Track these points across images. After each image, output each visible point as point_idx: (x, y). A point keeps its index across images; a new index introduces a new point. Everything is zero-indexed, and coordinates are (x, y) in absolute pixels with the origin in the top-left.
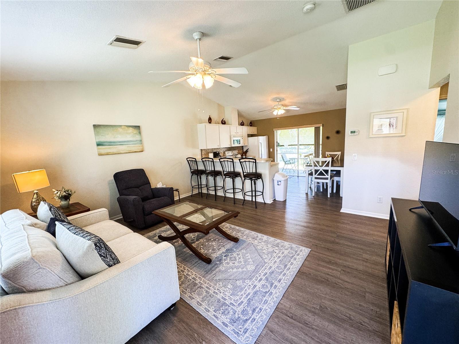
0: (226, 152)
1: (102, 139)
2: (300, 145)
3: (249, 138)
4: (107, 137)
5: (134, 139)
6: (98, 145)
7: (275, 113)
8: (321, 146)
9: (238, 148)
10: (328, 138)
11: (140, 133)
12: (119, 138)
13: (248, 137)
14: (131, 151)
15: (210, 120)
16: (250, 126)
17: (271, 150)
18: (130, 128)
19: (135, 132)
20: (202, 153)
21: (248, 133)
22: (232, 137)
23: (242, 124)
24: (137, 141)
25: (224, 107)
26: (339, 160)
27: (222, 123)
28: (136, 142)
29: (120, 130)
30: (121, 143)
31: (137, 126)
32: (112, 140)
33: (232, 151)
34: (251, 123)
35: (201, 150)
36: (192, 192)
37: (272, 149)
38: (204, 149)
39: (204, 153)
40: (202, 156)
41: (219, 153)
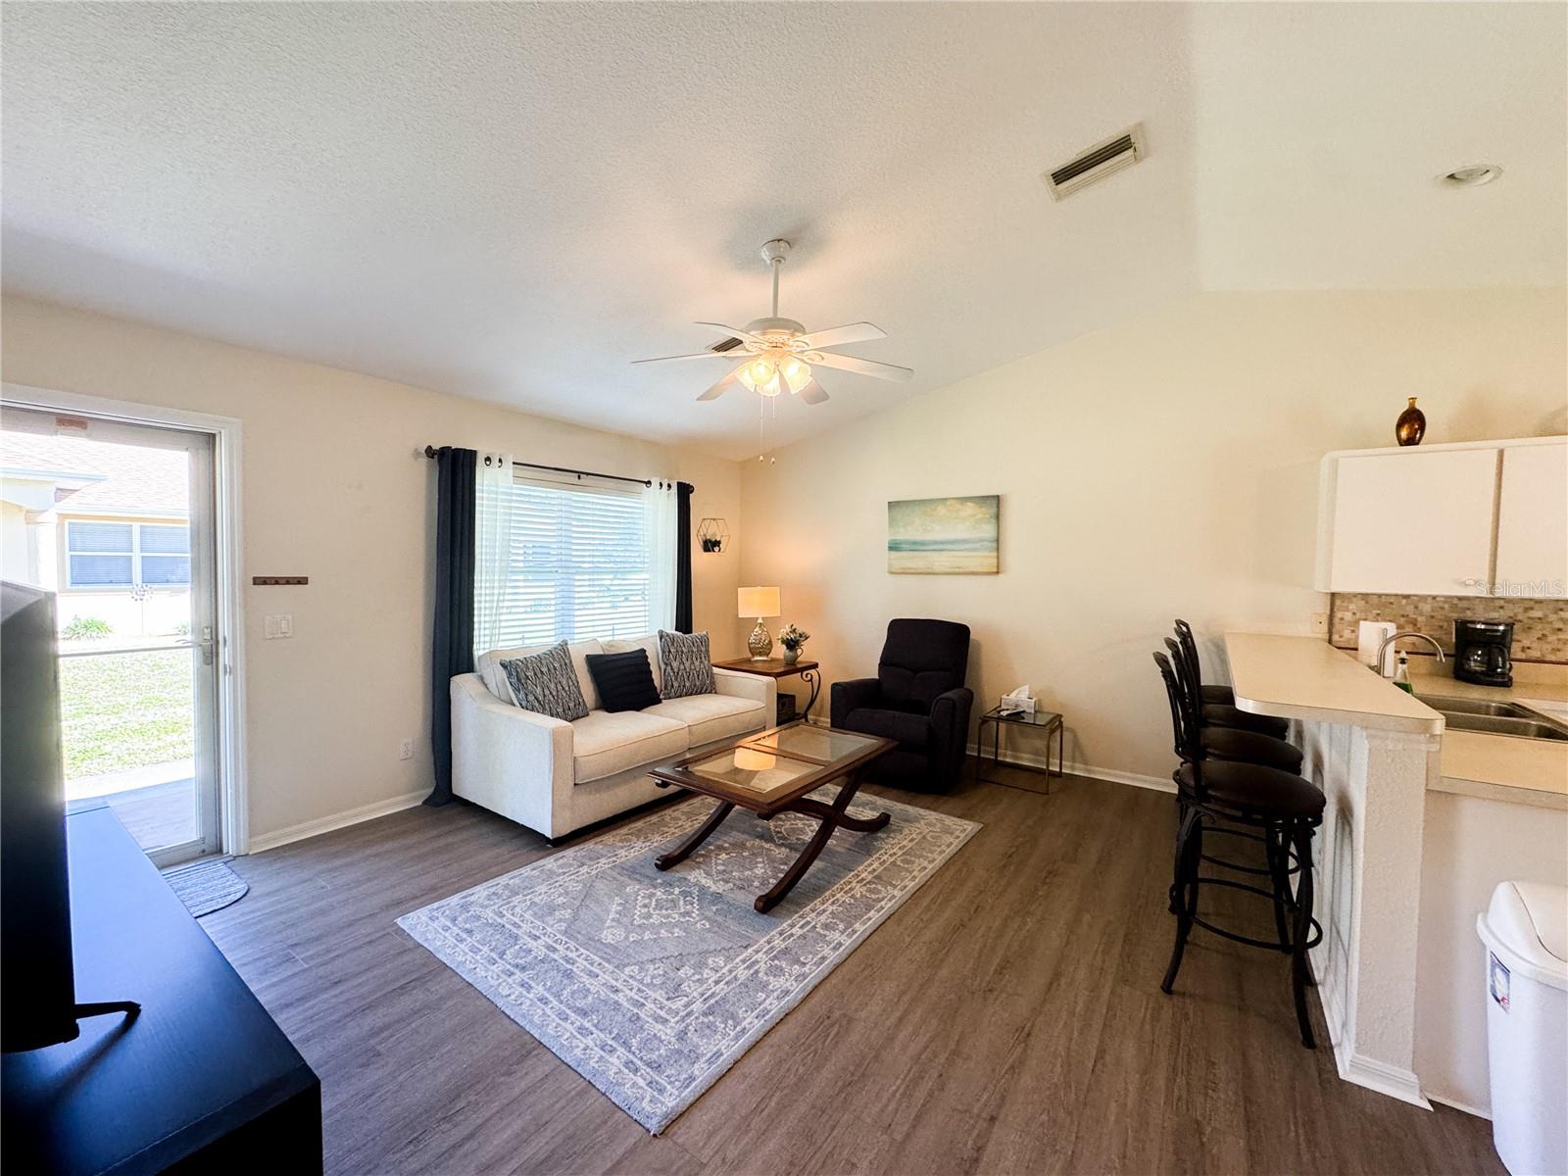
1: (902, 535)
4: (912, 529)
5: (974, 535)
6: (894, 547)
11: (998, 517)
12: (937, 533)
14: (962, 570)
15: (1412, 426)
18: (969, 504)
19: (980, 516)
24: (981, 540)
28: (978, 545)
29: (941, 510)
30: (939, 546)
31: (988, 497)
32: (918, 536)
35: (1333, 595)
38: (1365, 596)
39: (1354, 614)
40: (1334, 630)
41: (1498, 631)
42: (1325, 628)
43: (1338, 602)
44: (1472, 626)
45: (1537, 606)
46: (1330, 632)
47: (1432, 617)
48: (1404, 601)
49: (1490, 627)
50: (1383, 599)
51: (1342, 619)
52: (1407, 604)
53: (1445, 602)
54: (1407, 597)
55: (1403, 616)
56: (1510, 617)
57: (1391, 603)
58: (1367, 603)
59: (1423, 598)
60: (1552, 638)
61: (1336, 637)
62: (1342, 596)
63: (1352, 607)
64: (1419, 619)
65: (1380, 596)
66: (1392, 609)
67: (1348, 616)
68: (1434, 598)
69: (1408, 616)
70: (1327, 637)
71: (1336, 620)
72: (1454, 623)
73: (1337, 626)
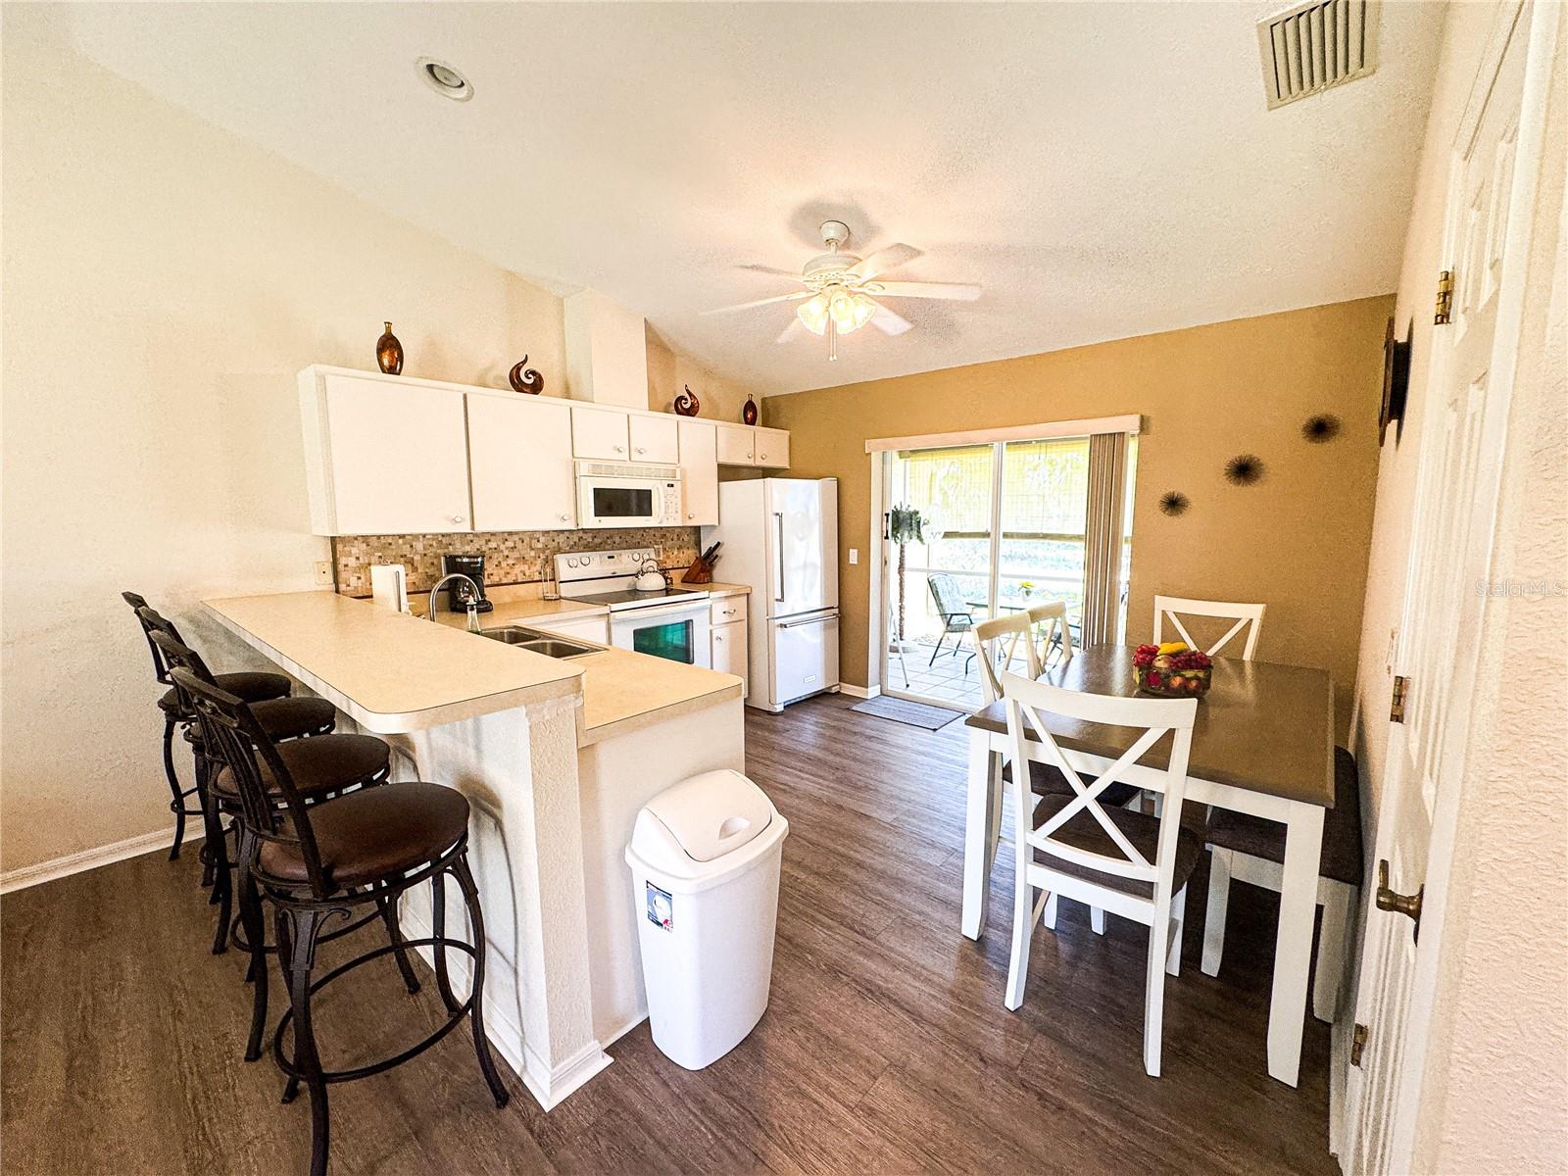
0: (561, 560)
2: (1005, 535)
3: (728, 486)
7: (812, 318)
8: (1126, 550)
9: (664, 536)
10: (1174, 504)
13: (722, 478)
15: (390, 354)
16: (747, 423)
17: (853, 556)
20: (343, 561)
21: (723, 460)
22: (584, 468)
23: (685, 407)
25: (560, 302)
26: (1249, 670)
27: (517, 384)
33: (610, 553)
34: (750, 406)
35: (333, 539)
36: (174, 829)
37: (856, 551)
38: (365, 538)
39: (358, 558)
40: (340, 580)
41: (478, 563)
42: (330, 578)
43: (339, 547)
44: (459, 560)
45: (492, 538)
46: (336, 582)
47: (425, 555)
48: (401, 541)
49: (472, 560)
50: (383, 540)
51: (346, 566)
52: (404, 544)
53: (433, 540)
54: (402, 536)
55: (402, 556)
56: (478, 549)
57: (390, 544)
58: (368, 545)
59: (416, 537)
60: (504, 564)
61: (343, 587)
62: (344, 540)
63: (354, 551)
64: (415, 558)
65: (379, 537)
66: (392, 549)
67: (352, 562)
68: (424, 536)
69: (405, 556)
70: (333, 587)
71: (341, 567)
72: (443, 559)
73: (343, 576)
